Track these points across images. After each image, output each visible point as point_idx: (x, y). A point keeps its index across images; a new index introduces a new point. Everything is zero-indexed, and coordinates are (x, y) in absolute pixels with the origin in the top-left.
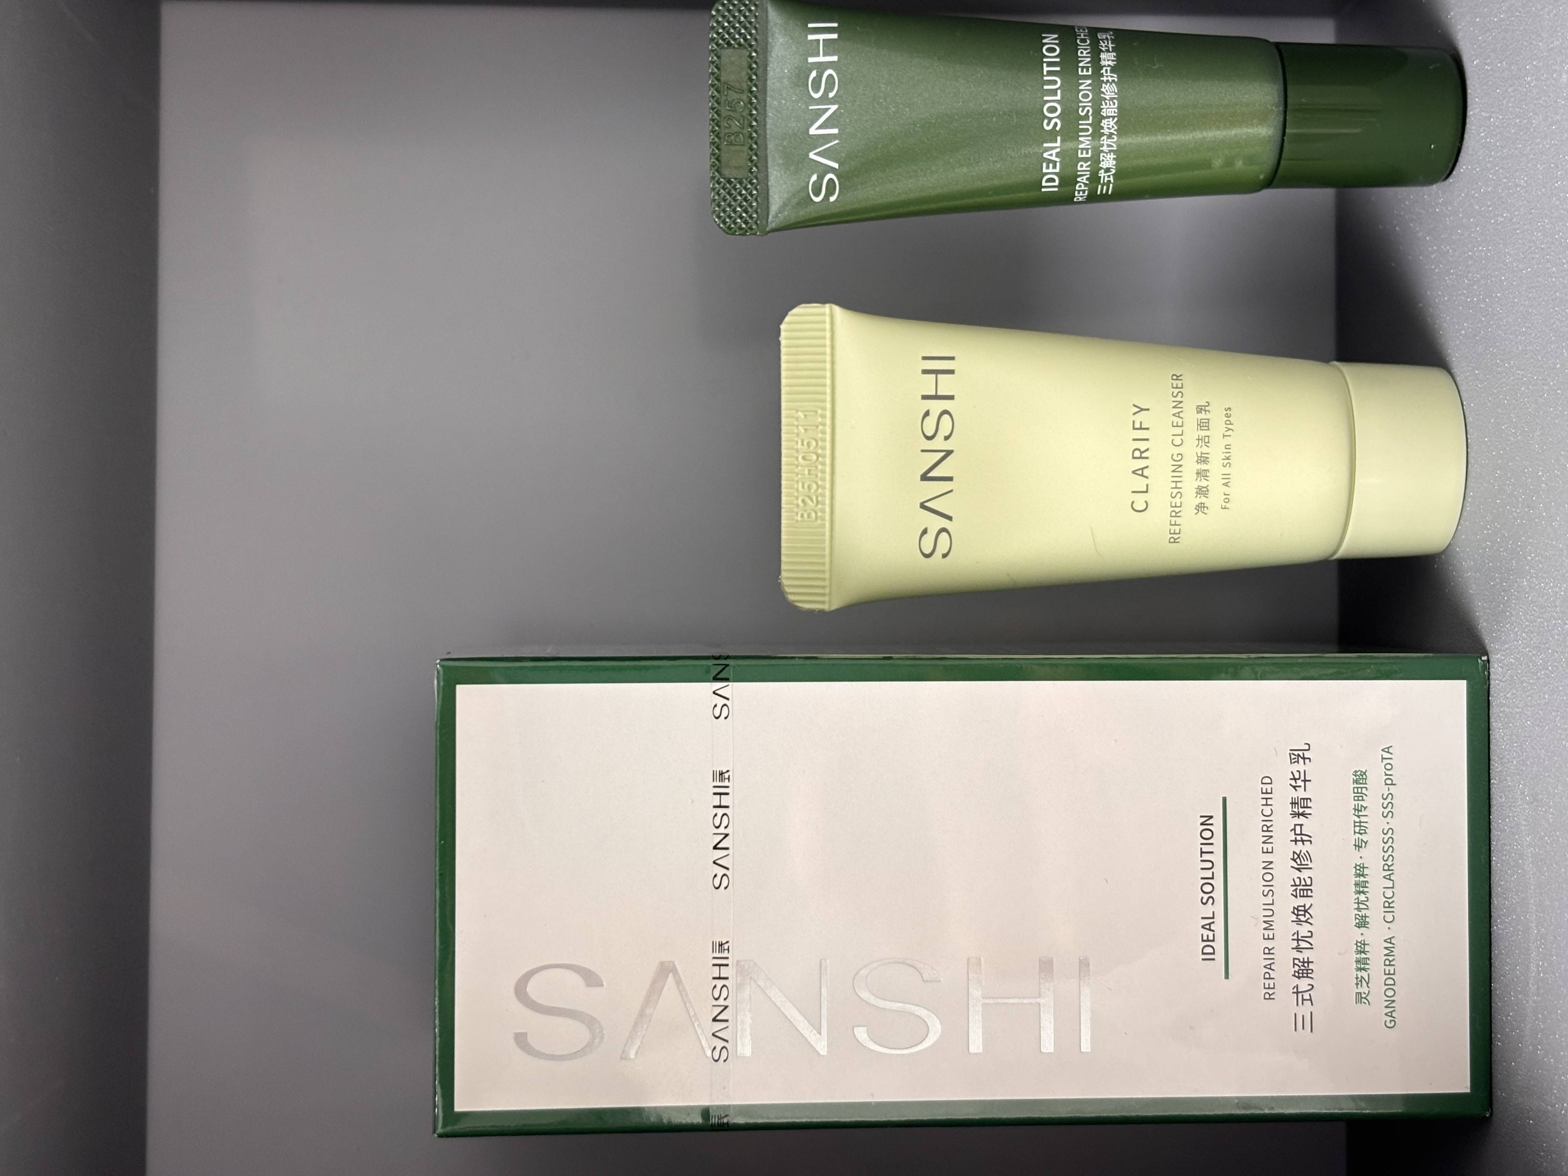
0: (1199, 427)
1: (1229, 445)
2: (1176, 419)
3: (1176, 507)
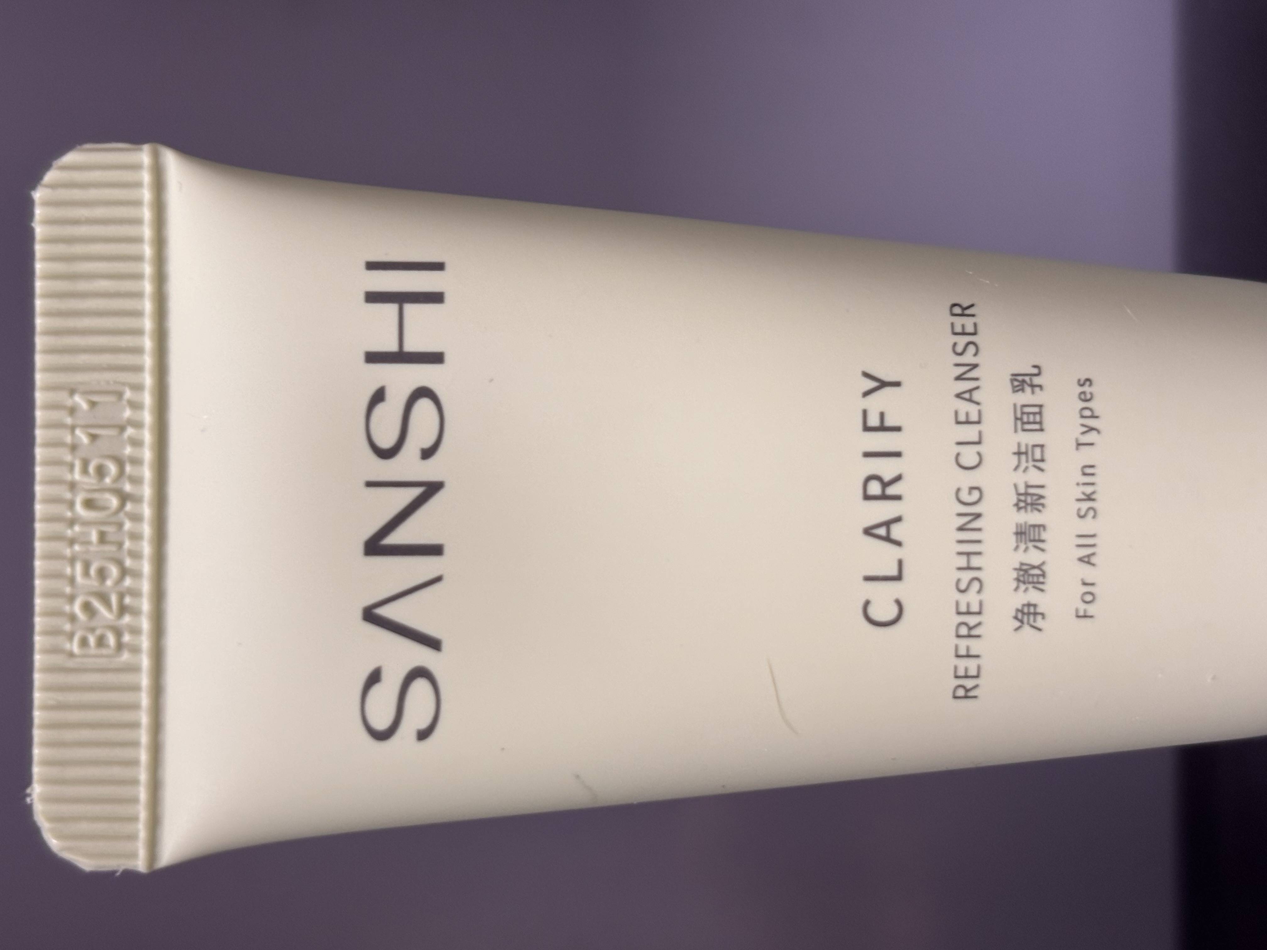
0: (1019, 423)
1: (1092, 466)
2: (964, 407)
3: (969, 613)
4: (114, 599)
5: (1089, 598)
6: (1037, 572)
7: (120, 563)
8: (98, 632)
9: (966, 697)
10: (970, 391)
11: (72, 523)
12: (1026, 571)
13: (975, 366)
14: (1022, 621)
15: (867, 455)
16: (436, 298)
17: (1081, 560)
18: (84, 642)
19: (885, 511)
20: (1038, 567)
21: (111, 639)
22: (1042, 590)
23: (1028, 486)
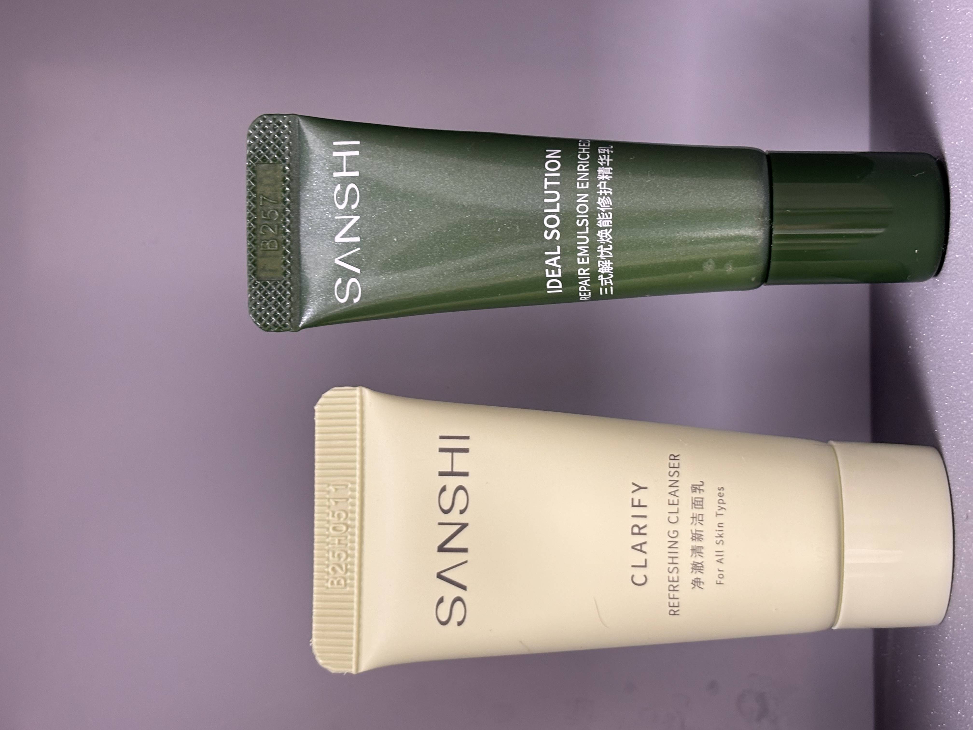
0: (694, 505)
1: (722, 523)
2: (672, 498)
3: (673, 581)
4: (344, 566)
5: (721, 576)
6: (700, 565)
7: (346, 552)
8: (338, 579)
9: (674, 614)
10: (675, 491)
11: (328, 536)
12: (696, 565)
13: (677, 481)
14: (694, 585)
15: (633, 516)
16: (466, 450)
17: (717, 561)
18: (332, 583)
19: (639, 539)
20: (700, 564)
21: (342, 582)
22: (702, 573)
23: (696, 531)
